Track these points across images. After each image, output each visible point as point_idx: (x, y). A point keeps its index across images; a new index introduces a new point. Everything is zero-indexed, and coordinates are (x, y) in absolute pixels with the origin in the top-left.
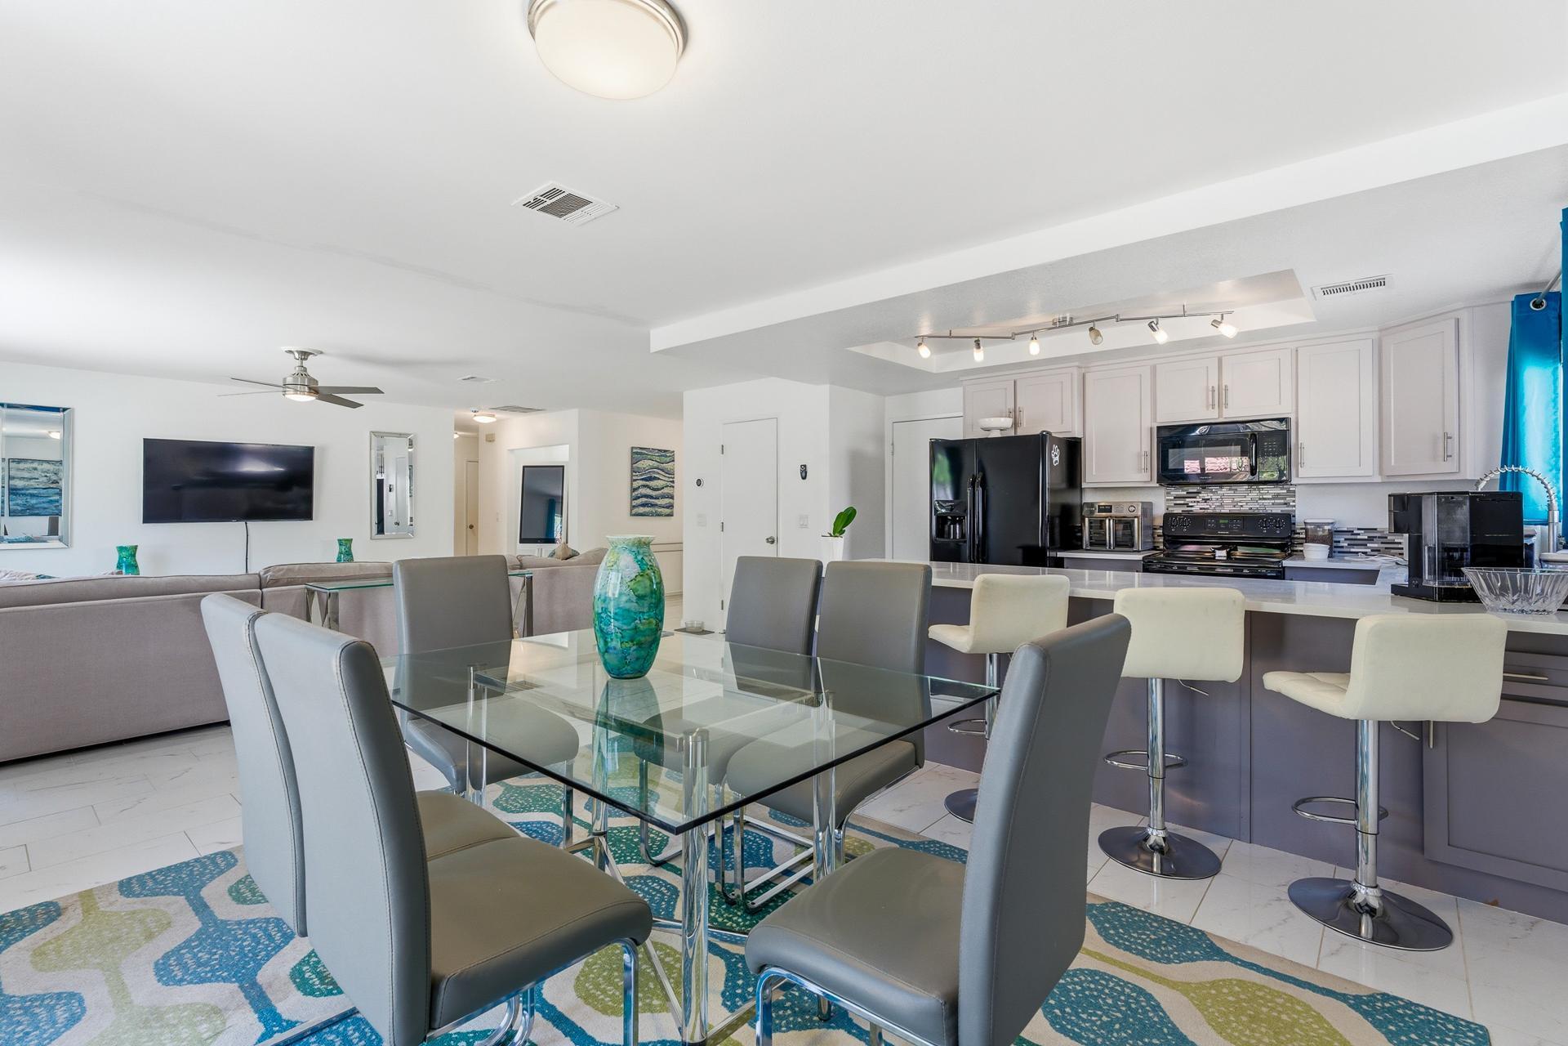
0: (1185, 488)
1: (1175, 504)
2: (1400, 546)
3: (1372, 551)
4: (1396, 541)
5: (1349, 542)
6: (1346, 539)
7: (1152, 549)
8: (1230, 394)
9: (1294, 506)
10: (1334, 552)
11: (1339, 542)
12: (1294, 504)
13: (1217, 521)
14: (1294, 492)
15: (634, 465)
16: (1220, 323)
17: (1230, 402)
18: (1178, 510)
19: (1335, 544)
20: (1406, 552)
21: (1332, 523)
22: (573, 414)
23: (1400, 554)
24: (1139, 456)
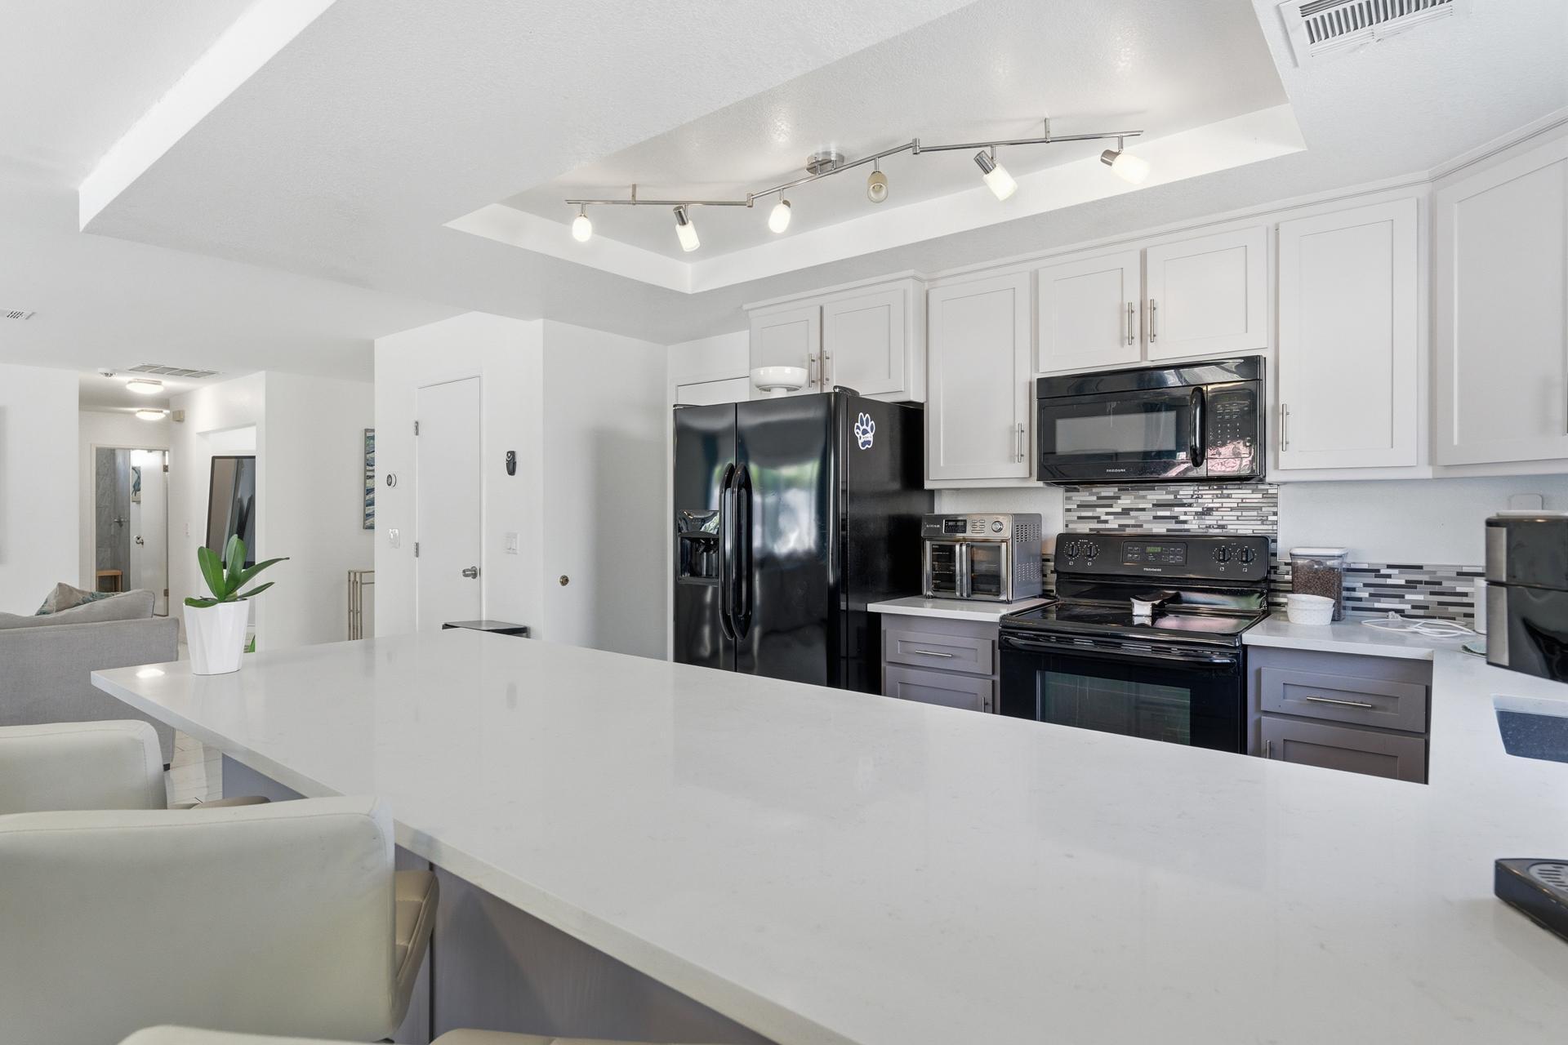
0: (1094, 490)
1: (1079, 518)
2: (1465, 600)
3: (1414, 607)
4: (1459, 590)
5: (1372, 590)
6: (1365, 585)
7: (1041, 596)
8: (1159, 312)
9: (1275, 523)
10: (1345, 608)
11: (1354, 589)
12: (1275, 518)
13: (1143, 551)
14: (1275, 496)
15: (368, 456)
16: (1117, 154)
17: (1159, 330)
18: (1084, 528)
19: (1345, 594)
20: (1480, 612)
21: (1340, 556)
22: (259, 377)
23: (1466, 615)
24: (1012, 431)
